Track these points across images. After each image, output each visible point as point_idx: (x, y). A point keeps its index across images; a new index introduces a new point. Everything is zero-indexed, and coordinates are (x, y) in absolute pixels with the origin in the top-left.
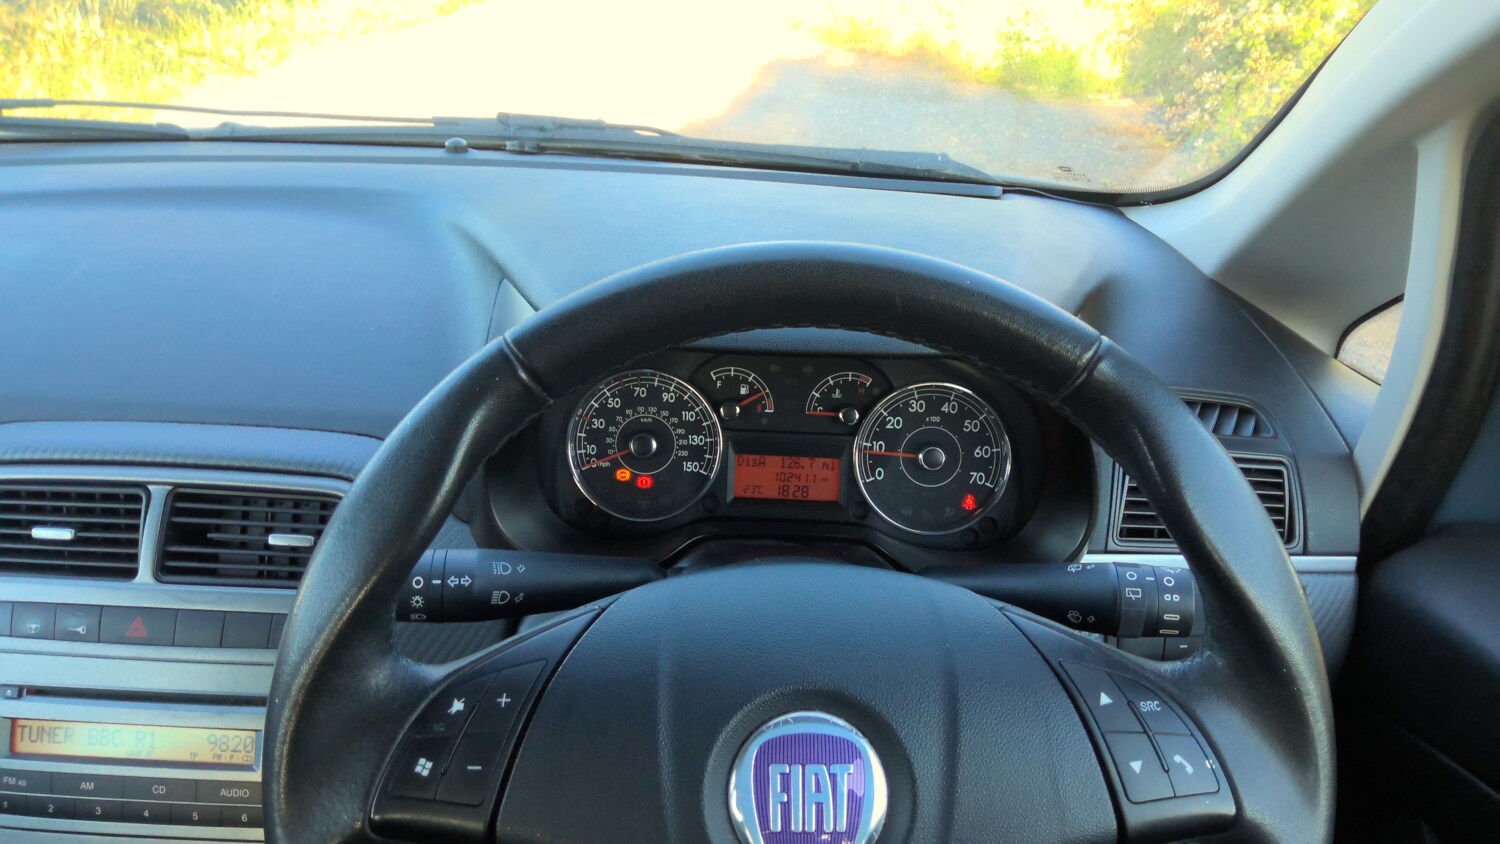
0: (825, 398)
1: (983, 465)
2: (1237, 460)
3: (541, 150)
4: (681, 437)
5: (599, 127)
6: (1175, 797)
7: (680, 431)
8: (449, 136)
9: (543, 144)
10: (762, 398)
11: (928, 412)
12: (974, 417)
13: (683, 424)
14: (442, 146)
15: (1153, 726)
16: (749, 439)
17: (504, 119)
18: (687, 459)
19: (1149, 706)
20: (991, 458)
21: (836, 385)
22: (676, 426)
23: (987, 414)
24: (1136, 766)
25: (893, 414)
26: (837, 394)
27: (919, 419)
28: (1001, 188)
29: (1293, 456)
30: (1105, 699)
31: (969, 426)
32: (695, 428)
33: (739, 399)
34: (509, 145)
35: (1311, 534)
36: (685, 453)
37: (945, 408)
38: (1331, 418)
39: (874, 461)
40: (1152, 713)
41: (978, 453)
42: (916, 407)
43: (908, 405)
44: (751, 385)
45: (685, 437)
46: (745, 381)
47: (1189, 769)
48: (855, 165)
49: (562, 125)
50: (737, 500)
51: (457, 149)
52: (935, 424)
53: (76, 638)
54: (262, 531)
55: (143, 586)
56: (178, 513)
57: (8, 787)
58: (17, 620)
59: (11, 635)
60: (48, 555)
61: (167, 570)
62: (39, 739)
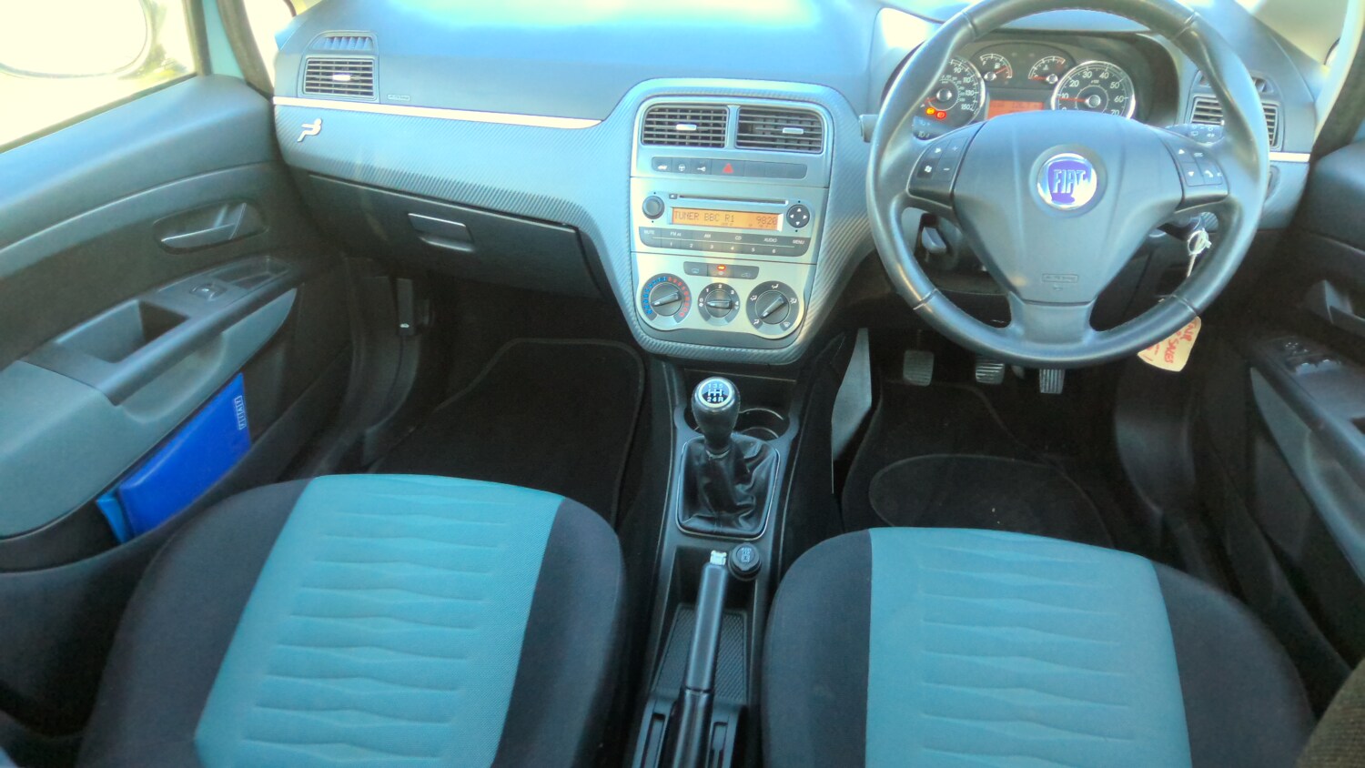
0: (1040, 71)
1: (1119, 106)
7: (962, 88)
10: (1006, 71)
11: (1093, 78)
12: (1115, 79)
13: (964, 84)
15: (1199, 162)
16: (997, 92)
18: (964, 103)
20: (1123, 103)
21: (1046, 63)
22: (960, 85)
23: (1124, 77)
25: (1074, 78)
27: (1087, 81)
31: (1114, 85)
32: (969, 86)
33: (995, 71)
35: (1286, 141)
36: (963, 100)
37: (1102, 76)
39: (1062, 103)
40: (1199, 158)
41: (1117, 99)
42: (1087, 75)
43: (1082, 74)
44: (1001, 63)
45: (963, 91)
46: (998, 61)
47: (1211, 176)
52: (1097, 84)
53: (701, 172)
54: (776, 127)
55: (730, 150)
56: (741, 118)
57: (673, 237)
58: (673, 165)
59: (671, 171)
60: (683, 137)
61: (739, 144)
62: (684, 217)
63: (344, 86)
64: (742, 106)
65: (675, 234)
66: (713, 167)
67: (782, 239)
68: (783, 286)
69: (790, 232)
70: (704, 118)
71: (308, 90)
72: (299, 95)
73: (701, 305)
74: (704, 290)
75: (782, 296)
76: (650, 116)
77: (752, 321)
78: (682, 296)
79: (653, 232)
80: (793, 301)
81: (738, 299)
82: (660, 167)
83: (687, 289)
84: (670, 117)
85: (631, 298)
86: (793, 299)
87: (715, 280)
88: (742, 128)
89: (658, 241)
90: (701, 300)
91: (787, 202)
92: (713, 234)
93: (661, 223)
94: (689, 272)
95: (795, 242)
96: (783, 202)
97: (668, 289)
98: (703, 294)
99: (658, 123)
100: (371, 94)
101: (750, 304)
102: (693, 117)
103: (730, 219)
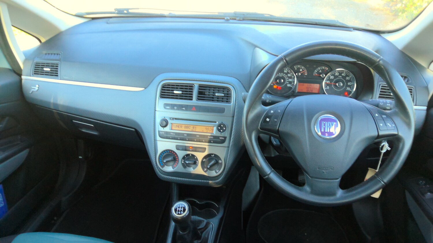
0: (318, 72)
1: (350, 86)
2: (408, 87)
3: (243, 20)
4: (287, 79)
5: (256, 14)
6: (388, 130)
8: (226, 17)
9: (244, 18)
10: (305, 72)
11: (339, 75)
12: (348, 76)
13: (288, 77)
14: (224, 19)
15: (385, 119)
16: (301, 80)
17: (235, 13)
18: (288, 84)
19: (384, 116)
21: (321, 69)
22: (286, 77)
23: (351, 75)
24: (381, 125)
25: (332, 76)
26: (320, 71)
27: (337, 76)
28: (353, 29)
29: (415, 87)
30: (377, 115)
31: (347, 78)
32: (290, 78)
33: (300, 72)
34: (237, 19)
35: (417, 102)
37: (343, 75)
38: (424, 80)
39: (327, 85)
40: (384, 117)
41: (349, 84)
42: (337, 74)
43: (335, 74)
44: (303, 69)
46: (301, 68)
47: (390, 126)
48: (316, 23)
49: (248, 14)
50: (298, 92)
51: (228, 20)
52: (341, 78)
53: (183, 110)
54: (214, 93)
55: (194, 101)
56: (199, 89)
57: (171, 135)
58: (173, 107)
59: (172, 109)
60: (177, 96)
61: (198, 99)
62: (176, 127)
63: (48, 73)
64: (199, 84)
65: (172, 134)
66: (187, 108)
67: (215, 137)
68: (216, 156)
69: (219, 134)
70: (186, 89)
71: (35, 74)
72: (31, 75)
73: (183, 162)
74: (184, 156)
75: (216, 160)
76: (163, 87)
77: (203, 169)
78: (175, 159)
79: (163, 133)
80: (220, 162)
81: (198, 160)
82: (167, 107)
83: (177, 156)
84: (172, 88)
85: (155, 159)
86: (220, 161)
87: (188, 152)
88: (200, 93)
89: (166, 136)
90: (183, 160)
91: (217, 123)
92: (188, 134)
93: (167, 129)
94: (178, 149)
95: (221, 138)
96: (216, 122)
97: (169, 155)
98: (184, 158)
99: (167, 90)
100: (57, 76)
101: (203, 162)
102: (181, 88)
103: (195, 128)
